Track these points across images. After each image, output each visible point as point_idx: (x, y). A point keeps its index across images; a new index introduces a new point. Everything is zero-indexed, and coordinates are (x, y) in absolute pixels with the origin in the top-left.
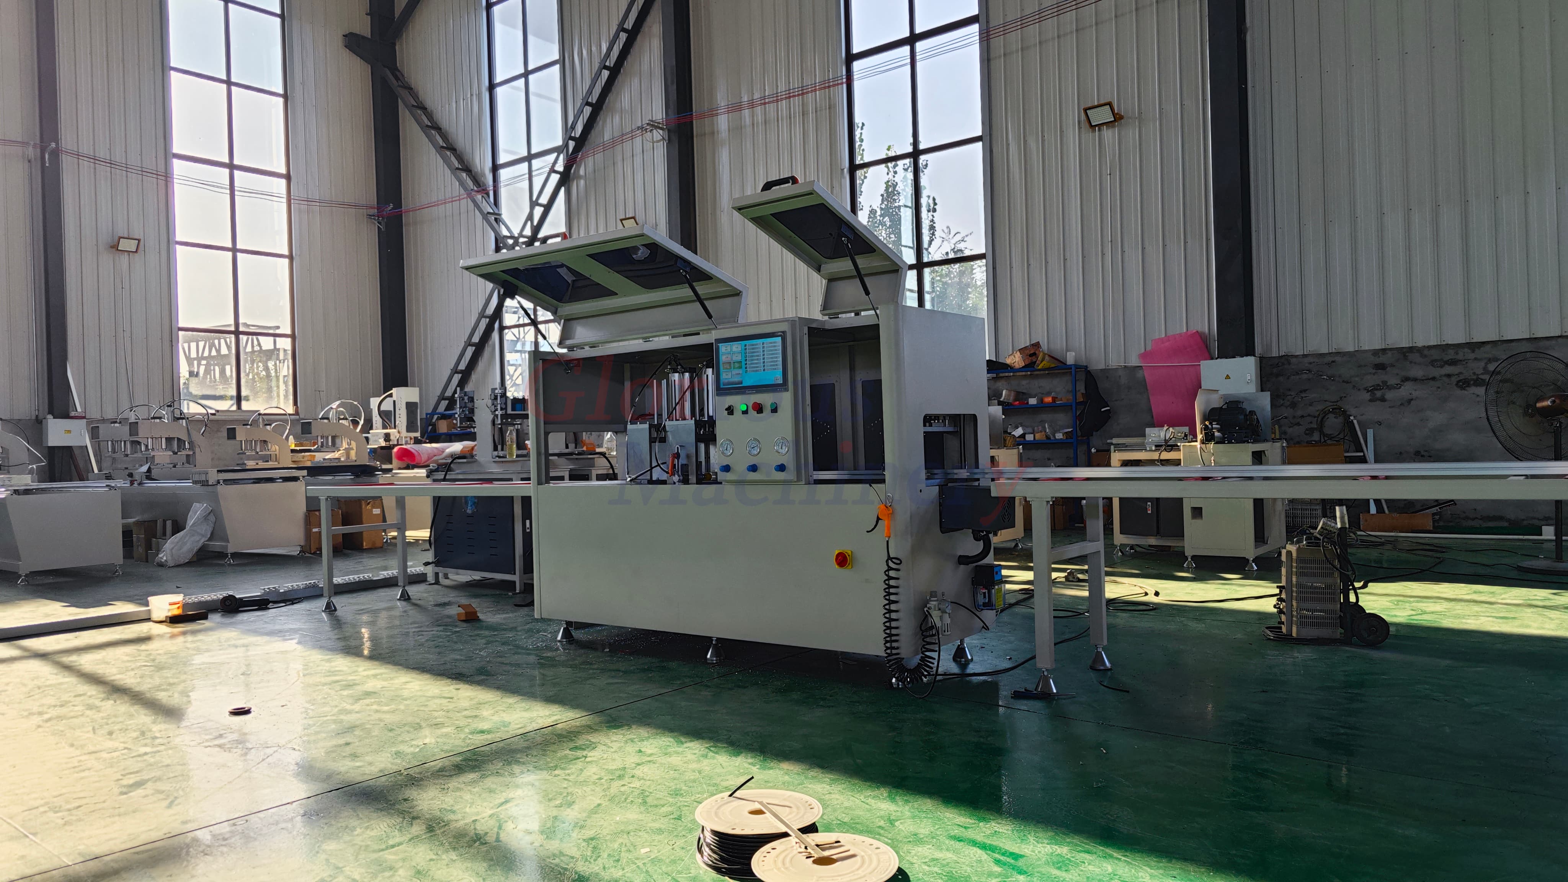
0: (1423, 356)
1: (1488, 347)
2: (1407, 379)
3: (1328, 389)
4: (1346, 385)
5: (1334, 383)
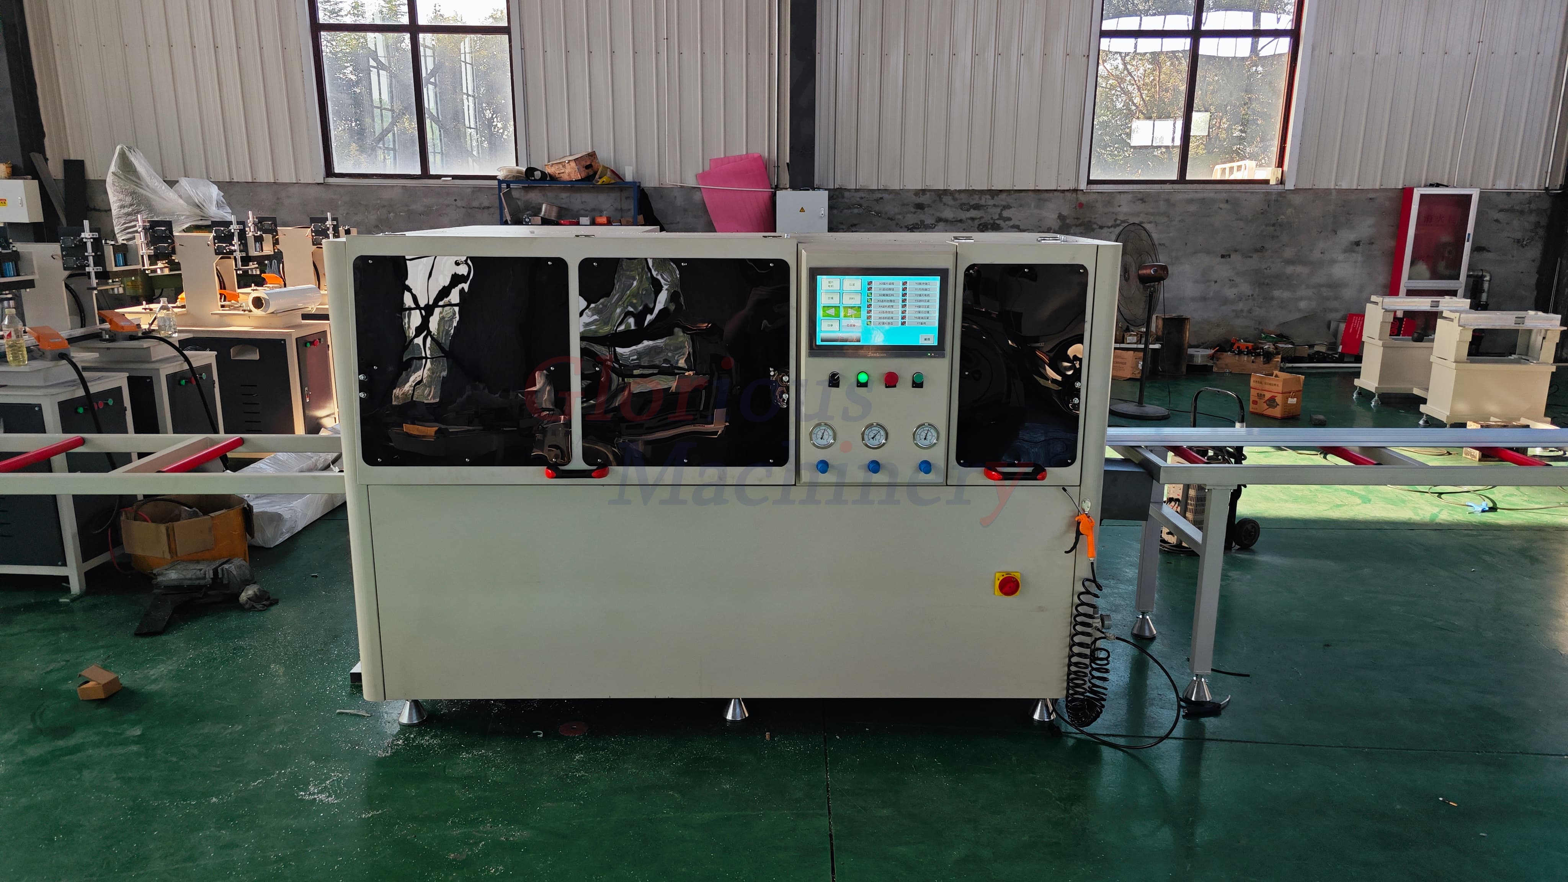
0: (955, 199)
1: (1004, 196)
2: (940, 220)
3: (875, 225)
4: (891, 222)
5: (880, 219)
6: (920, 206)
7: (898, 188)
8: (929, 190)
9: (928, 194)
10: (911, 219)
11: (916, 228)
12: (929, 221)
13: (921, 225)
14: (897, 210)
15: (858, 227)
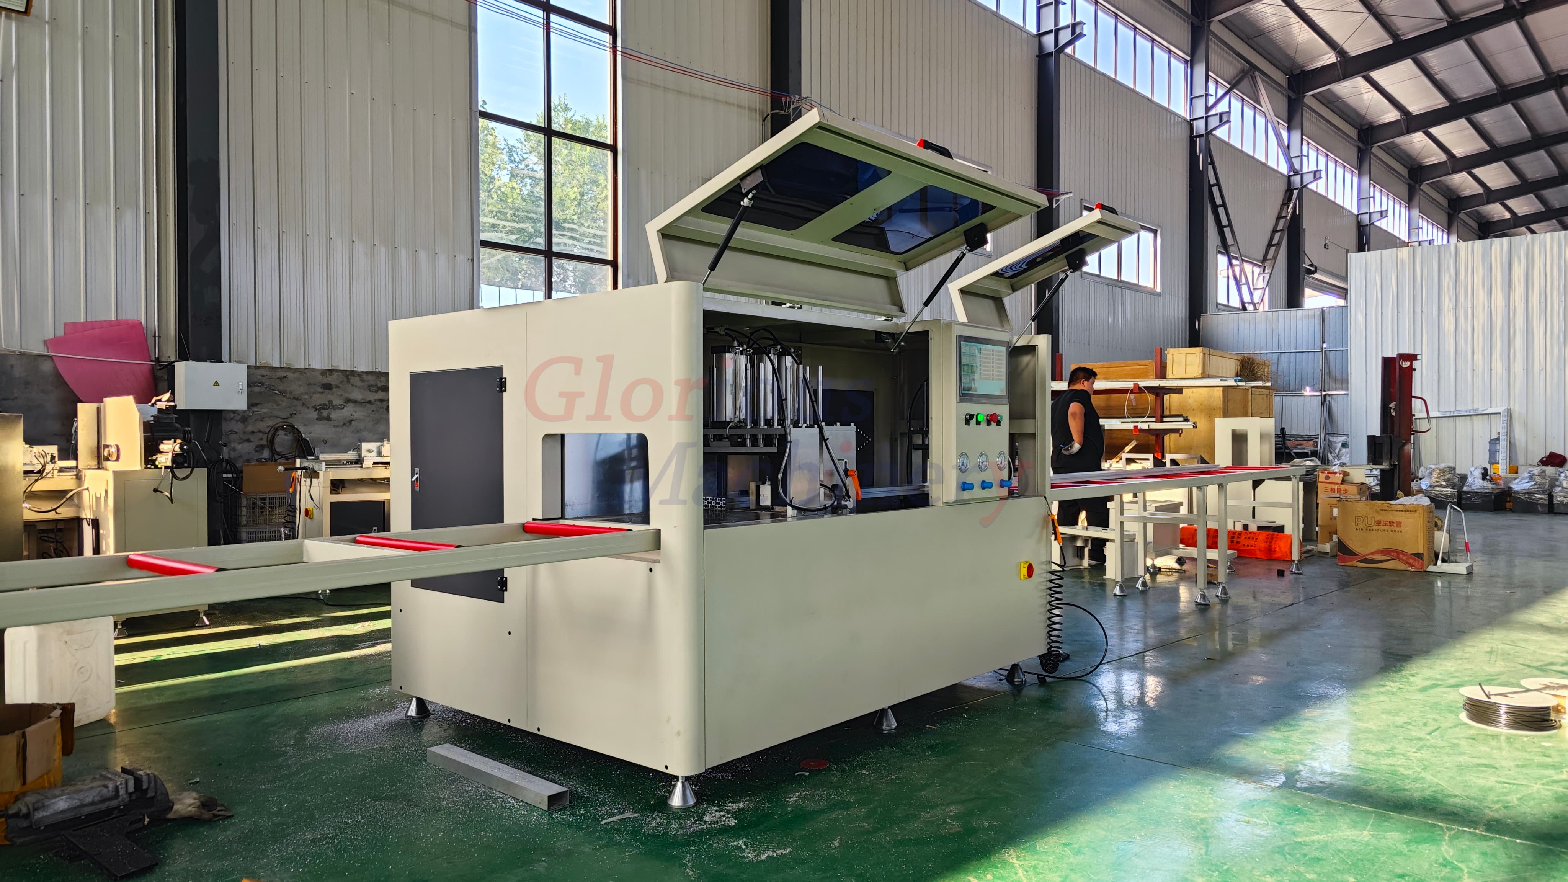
0: (362, 380)
2: (348, 401)
3: (278, 405)
4: (295, 402)
5: (285, 399)
6: (327, 387)
7: (303, 367)
8: (337, 371)
9: (335, 375)
10: (319, 399)
11: (324, 409)
12: (337, 402)
13: (330, 405)
14: (302, 390)
15: (259, 406)
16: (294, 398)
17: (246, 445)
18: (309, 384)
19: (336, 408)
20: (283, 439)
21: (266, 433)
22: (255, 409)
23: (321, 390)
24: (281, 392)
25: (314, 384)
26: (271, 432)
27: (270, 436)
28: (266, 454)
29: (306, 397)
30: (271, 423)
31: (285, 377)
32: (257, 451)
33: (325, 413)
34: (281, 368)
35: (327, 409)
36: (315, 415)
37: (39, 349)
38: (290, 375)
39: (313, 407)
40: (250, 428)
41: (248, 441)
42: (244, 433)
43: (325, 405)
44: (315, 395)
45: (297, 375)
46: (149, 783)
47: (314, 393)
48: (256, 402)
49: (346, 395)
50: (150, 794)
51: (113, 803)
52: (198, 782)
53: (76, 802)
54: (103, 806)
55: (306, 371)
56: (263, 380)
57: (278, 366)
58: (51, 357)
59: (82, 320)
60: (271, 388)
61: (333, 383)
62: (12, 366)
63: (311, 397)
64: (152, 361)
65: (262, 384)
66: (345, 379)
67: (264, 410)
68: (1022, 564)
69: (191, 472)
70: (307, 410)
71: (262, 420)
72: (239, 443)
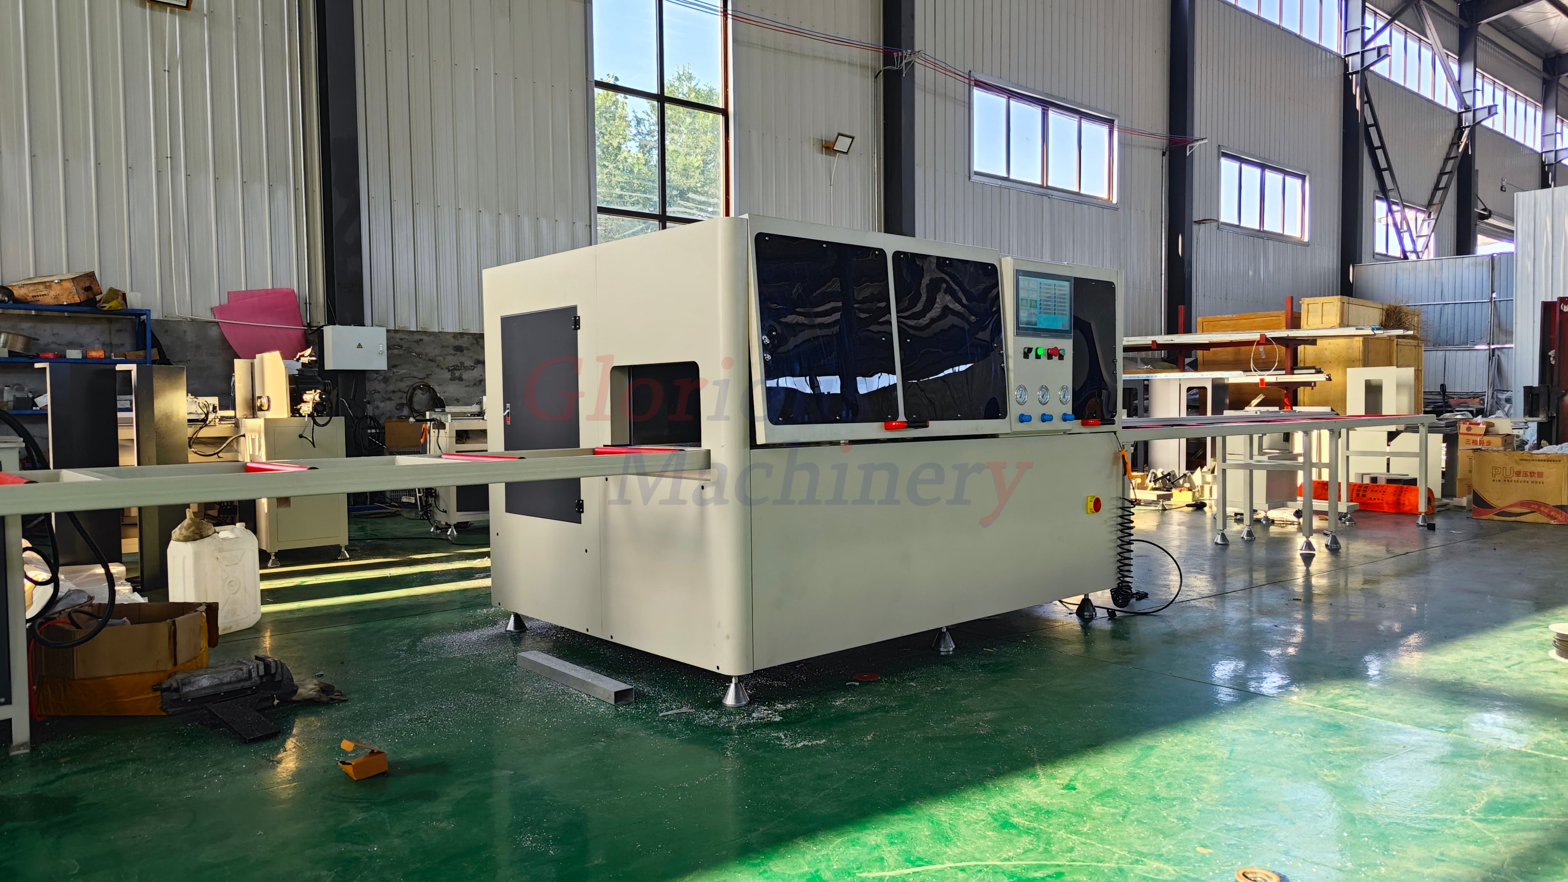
2: (478, 362)
3: (416, 366)
4: (431, 364)
5: (421, 360)
6: (459, 349)
7: (436, 330)
8: (467, 334)
9: (466, 337)
10: (451, 361)
11: (456, 370)
12: (468, 363)
13: (461, 367)
14: (437, 352)
15: (399, 367)
16: (430, 360)
17: (388, 403)
18: (443, 347)
19: (467, 369)
20: (420, 397)
21: (405, 393)
22: (395, 370)
23: (454, 352)
24: (418, 355)
25: (448, 347)
26: (410, 391)
27: (409, 395)
28: (406, 412)
29: (440, 358)
30: (409, 383)
31: (421, 340)
32: (397, 409)
33: (457, 374)
34: (418, 331)
35: (459, 370)
36: (448, 375)
37: (209, 317)
38: (425, 338)
39: (448, 368)
40: (391, 388)
41: (390, 399)
42: (386, 392)
43: (457, 366)
44: (448, 357)
45: (432, 338)
46: (277, 668)
47: (447, 355)
48: (396, 363)
49: (476, 357)
50: (278, 678)
51: (247, 684)
52: (322, 675)
53: (216, 681)
54: (239, 686)
55: (440, 335)
56: (402, 343)
57: (415, 330)
58: (217, 323)
59: (243, 289)
60: (409, 350)
61: (464, 346)
62: (185, 332)
63: (444, 359)
64: (304, 326)
65: (401, 347)
66: (475, 342)
67: (404, 371)
68: (1089, 498)
69: (330, 419)
70: (442, 371)
71: (401, 380)
72: (382, 402)
